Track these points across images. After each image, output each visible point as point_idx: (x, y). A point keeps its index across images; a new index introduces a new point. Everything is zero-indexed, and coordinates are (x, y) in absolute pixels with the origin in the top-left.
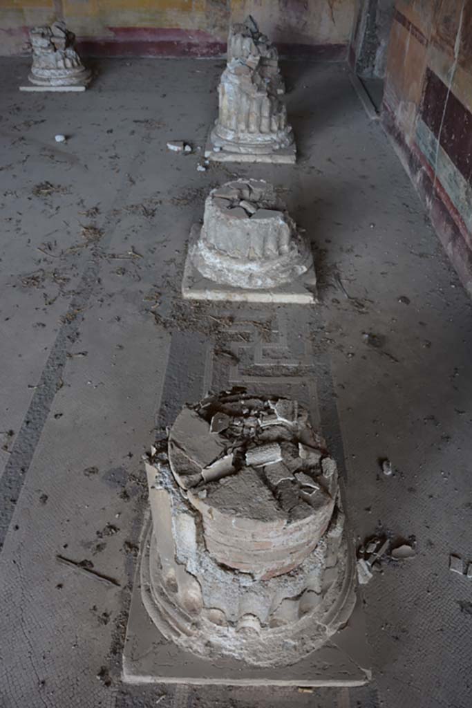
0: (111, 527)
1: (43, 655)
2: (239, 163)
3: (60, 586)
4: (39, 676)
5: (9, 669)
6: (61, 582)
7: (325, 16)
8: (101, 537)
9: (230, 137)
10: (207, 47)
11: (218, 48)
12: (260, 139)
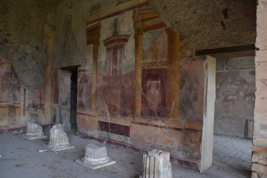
2: (63, 150)
7: (43, 118)
9: (58, 144)
10: (8, 130)
11: (12, 130)
12: (66, 143)
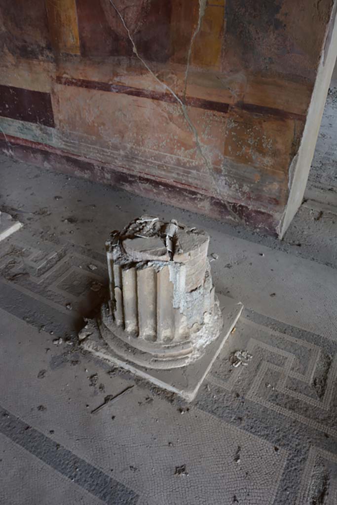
0: (92, 377)
1: (153, 439)
3: (113, 418)
4: (164, 444)
5: (151, 461)
6: (111, 416)
8: (95, 385)
